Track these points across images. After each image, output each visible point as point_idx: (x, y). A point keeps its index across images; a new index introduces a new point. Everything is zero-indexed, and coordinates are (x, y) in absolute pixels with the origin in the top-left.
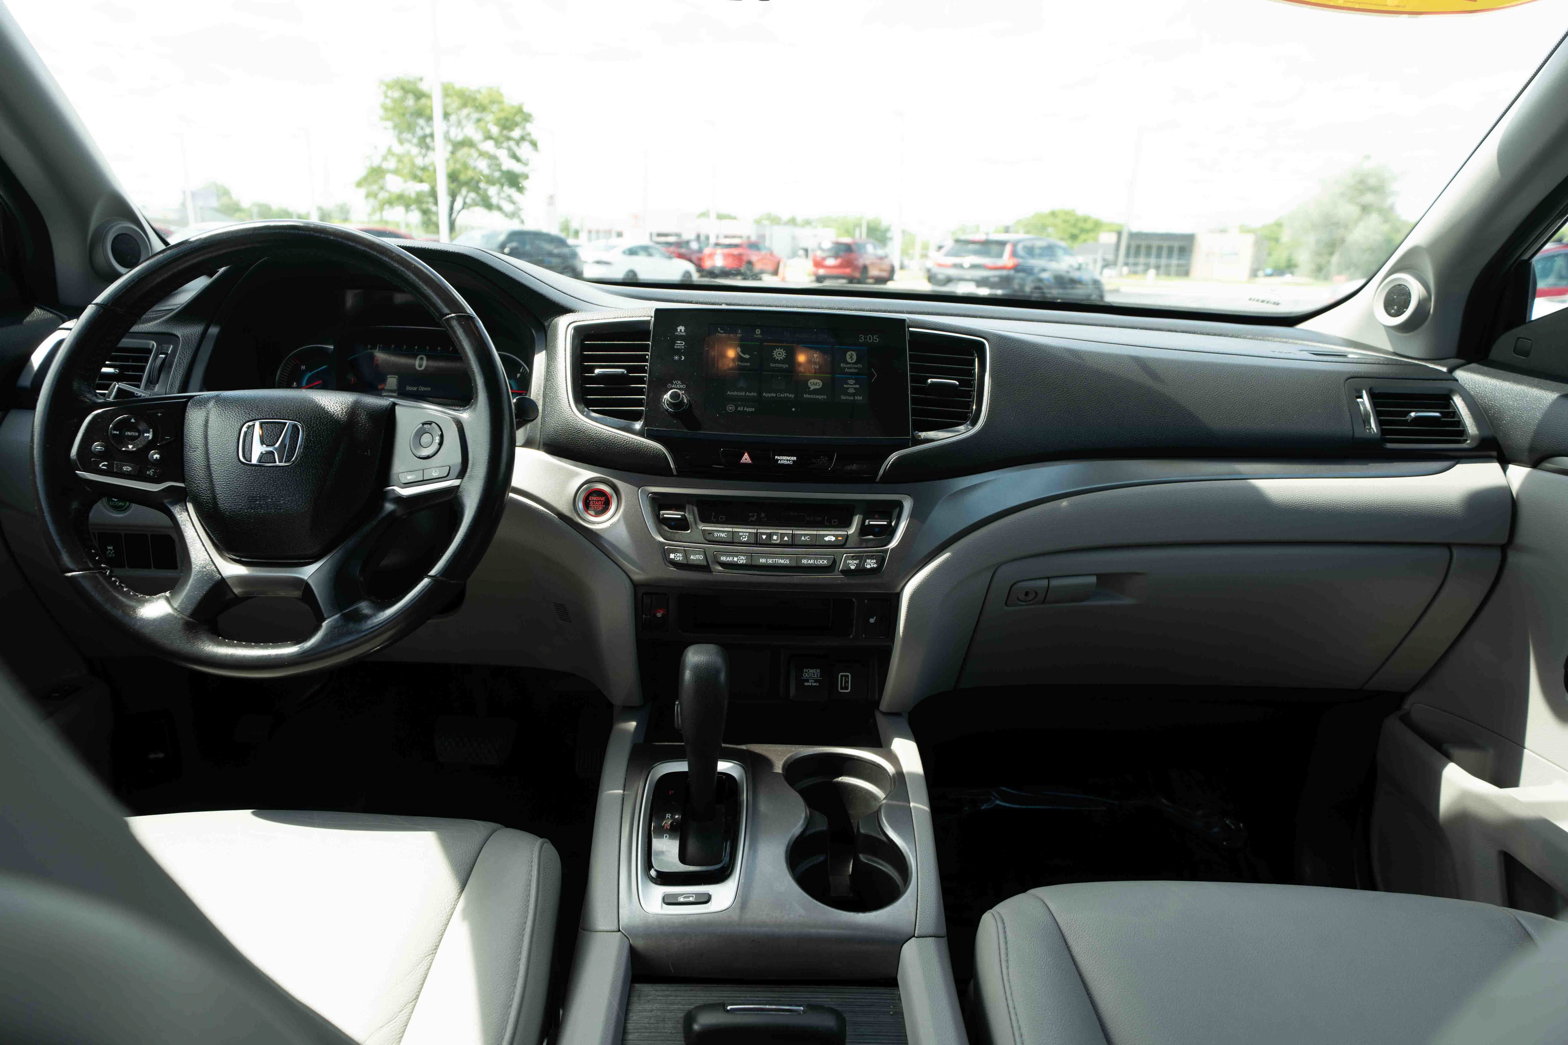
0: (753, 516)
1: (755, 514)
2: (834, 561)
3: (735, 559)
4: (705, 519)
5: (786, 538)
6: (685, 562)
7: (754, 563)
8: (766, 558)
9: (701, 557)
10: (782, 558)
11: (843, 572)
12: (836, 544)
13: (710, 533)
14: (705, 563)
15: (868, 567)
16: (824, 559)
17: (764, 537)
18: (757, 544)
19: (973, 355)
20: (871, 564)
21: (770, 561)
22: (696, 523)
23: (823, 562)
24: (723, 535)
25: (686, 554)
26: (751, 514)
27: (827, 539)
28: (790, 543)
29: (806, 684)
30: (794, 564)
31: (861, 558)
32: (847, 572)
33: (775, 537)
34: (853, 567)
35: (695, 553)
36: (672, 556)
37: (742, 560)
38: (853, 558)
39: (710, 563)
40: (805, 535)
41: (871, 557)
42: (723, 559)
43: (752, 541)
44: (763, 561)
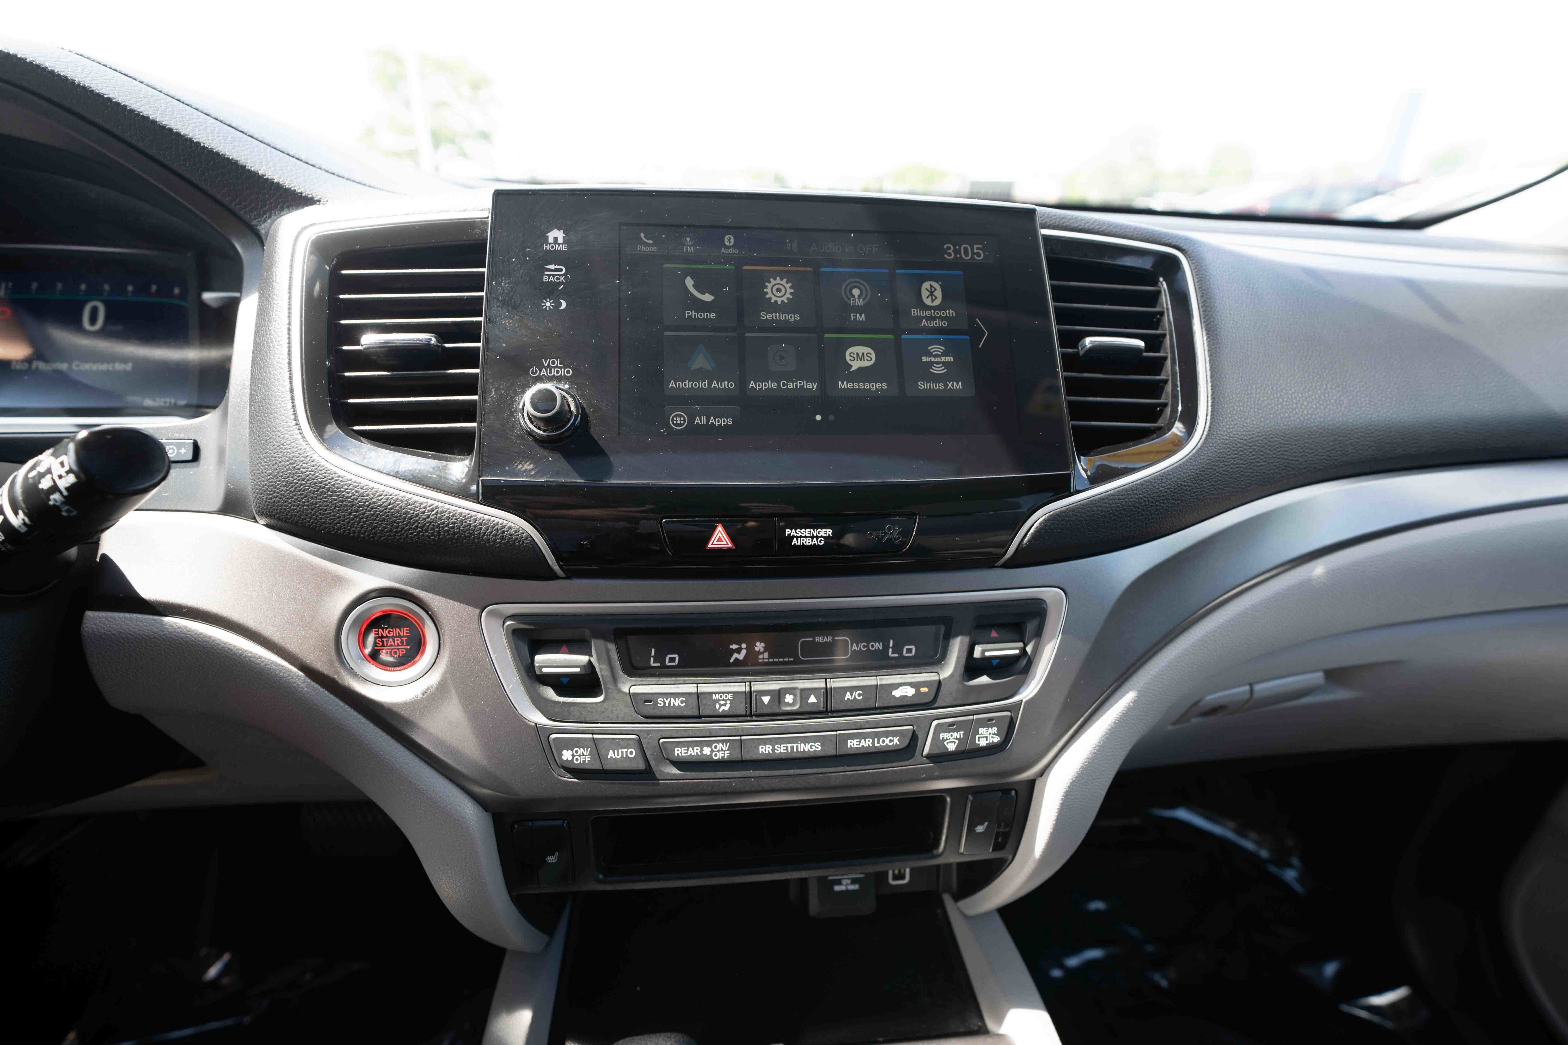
0: (739, 651)
1: (744, 646)
2: (914, 737)
3: (707, 751)
4: (635, 670)
5: (812, 699)
6: (598, 766)
7: (747, 757)
8: (772, 742)
9: (631, 753)
10: (805, 740)
11: (931, 757)
12: (917, 701)
13: (649, 698)
14: (641, 766)
15: (983, 743)
16: (894, 733)
17: (766, 699)
18: (751, 715)
19: (1155, 283)
20: (987, 737)
21: (781, 749)
22: (615, 680)
23: (891, 741)
24: (677, 702)
25: (596, 747)
26: (734, 647)
27: (897, 693)
28: (821, 707)
29: (837, 888)
30: (831, 752)
31: (970, 729)
32: (940, 758)
33: (789, 698)
34: (951, 747)
35: (618, 745)
36: (567, 755)
37: (721, 752)
38: (950, 728)
39: (652, 763)
40: (852, 689)
41: (987, 723)
42: (681, 752)
43: (741, 710)
44: (765, 750)
